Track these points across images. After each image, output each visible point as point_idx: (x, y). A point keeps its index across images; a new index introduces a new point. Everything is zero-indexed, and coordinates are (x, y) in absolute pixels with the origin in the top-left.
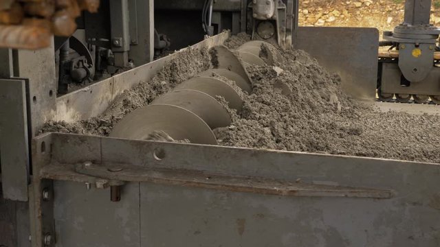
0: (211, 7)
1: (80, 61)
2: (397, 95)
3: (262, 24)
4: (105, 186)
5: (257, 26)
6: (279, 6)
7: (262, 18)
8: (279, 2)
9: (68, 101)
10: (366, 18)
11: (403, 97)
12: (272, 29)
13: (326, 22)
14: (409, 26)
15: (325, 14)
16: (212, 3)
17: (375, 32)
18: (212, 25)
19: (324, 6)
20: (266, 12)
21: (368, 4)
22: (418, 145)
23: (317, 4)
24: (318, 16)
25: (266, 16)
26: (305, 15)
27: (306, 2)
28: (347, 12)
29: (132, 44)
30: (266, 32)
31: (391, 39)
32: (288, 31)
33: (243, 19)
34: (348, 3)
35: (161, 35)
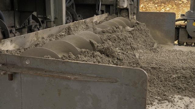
0: (100, 3)
1: (36, 25)
2: (186, 43)
3: (122, 10)
4: (4, 74)
5: (120, 11)
6: (130, 2)
7: (122, 8)
8: (130, 1)
9: (11, 41)
10: (184, 8)
11: (189, 44)
12: (127, 13)
13: (165, 10)
14: (192, 12)
15: (165, 7)
16: (101, 1)
17: (174, 14)
18: (101, 11)
19: (165, 3)
20: (123, 5)
21: (185, 2)
22: (181, 65)
23: (162, 2)
24: (161, 8)
25: (123, 7)
26: (156, 7)
27: (157, 1)
28: (175, 6)
29: (55, 18)
30: (124, 14)
31: (184, 17)
32: (134, 13)
33: (114, 8)
34: (176, 2)
35: (79, 15)
